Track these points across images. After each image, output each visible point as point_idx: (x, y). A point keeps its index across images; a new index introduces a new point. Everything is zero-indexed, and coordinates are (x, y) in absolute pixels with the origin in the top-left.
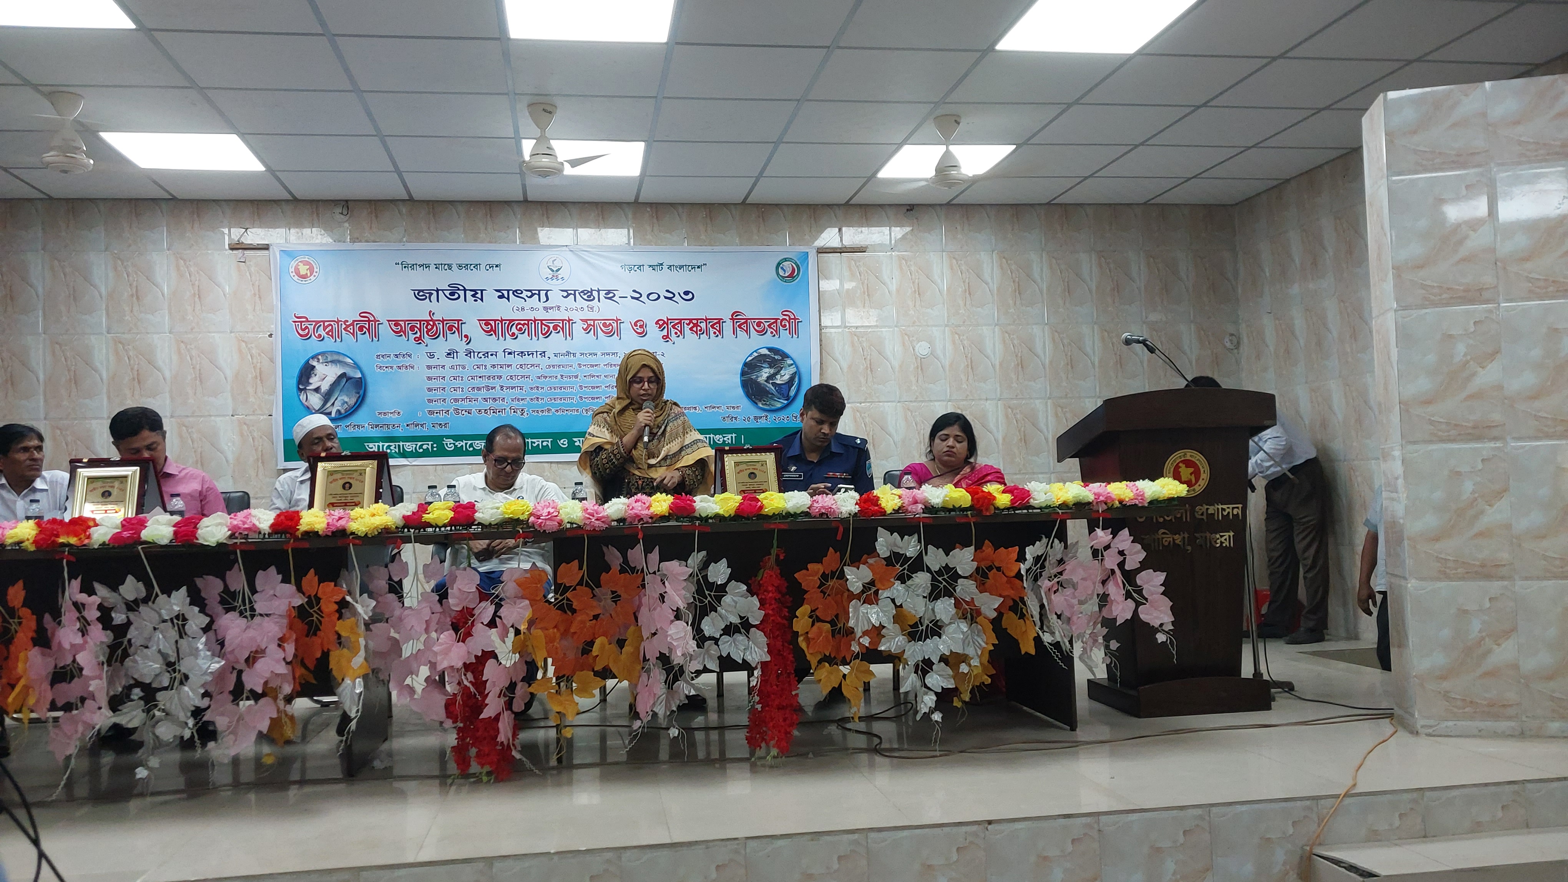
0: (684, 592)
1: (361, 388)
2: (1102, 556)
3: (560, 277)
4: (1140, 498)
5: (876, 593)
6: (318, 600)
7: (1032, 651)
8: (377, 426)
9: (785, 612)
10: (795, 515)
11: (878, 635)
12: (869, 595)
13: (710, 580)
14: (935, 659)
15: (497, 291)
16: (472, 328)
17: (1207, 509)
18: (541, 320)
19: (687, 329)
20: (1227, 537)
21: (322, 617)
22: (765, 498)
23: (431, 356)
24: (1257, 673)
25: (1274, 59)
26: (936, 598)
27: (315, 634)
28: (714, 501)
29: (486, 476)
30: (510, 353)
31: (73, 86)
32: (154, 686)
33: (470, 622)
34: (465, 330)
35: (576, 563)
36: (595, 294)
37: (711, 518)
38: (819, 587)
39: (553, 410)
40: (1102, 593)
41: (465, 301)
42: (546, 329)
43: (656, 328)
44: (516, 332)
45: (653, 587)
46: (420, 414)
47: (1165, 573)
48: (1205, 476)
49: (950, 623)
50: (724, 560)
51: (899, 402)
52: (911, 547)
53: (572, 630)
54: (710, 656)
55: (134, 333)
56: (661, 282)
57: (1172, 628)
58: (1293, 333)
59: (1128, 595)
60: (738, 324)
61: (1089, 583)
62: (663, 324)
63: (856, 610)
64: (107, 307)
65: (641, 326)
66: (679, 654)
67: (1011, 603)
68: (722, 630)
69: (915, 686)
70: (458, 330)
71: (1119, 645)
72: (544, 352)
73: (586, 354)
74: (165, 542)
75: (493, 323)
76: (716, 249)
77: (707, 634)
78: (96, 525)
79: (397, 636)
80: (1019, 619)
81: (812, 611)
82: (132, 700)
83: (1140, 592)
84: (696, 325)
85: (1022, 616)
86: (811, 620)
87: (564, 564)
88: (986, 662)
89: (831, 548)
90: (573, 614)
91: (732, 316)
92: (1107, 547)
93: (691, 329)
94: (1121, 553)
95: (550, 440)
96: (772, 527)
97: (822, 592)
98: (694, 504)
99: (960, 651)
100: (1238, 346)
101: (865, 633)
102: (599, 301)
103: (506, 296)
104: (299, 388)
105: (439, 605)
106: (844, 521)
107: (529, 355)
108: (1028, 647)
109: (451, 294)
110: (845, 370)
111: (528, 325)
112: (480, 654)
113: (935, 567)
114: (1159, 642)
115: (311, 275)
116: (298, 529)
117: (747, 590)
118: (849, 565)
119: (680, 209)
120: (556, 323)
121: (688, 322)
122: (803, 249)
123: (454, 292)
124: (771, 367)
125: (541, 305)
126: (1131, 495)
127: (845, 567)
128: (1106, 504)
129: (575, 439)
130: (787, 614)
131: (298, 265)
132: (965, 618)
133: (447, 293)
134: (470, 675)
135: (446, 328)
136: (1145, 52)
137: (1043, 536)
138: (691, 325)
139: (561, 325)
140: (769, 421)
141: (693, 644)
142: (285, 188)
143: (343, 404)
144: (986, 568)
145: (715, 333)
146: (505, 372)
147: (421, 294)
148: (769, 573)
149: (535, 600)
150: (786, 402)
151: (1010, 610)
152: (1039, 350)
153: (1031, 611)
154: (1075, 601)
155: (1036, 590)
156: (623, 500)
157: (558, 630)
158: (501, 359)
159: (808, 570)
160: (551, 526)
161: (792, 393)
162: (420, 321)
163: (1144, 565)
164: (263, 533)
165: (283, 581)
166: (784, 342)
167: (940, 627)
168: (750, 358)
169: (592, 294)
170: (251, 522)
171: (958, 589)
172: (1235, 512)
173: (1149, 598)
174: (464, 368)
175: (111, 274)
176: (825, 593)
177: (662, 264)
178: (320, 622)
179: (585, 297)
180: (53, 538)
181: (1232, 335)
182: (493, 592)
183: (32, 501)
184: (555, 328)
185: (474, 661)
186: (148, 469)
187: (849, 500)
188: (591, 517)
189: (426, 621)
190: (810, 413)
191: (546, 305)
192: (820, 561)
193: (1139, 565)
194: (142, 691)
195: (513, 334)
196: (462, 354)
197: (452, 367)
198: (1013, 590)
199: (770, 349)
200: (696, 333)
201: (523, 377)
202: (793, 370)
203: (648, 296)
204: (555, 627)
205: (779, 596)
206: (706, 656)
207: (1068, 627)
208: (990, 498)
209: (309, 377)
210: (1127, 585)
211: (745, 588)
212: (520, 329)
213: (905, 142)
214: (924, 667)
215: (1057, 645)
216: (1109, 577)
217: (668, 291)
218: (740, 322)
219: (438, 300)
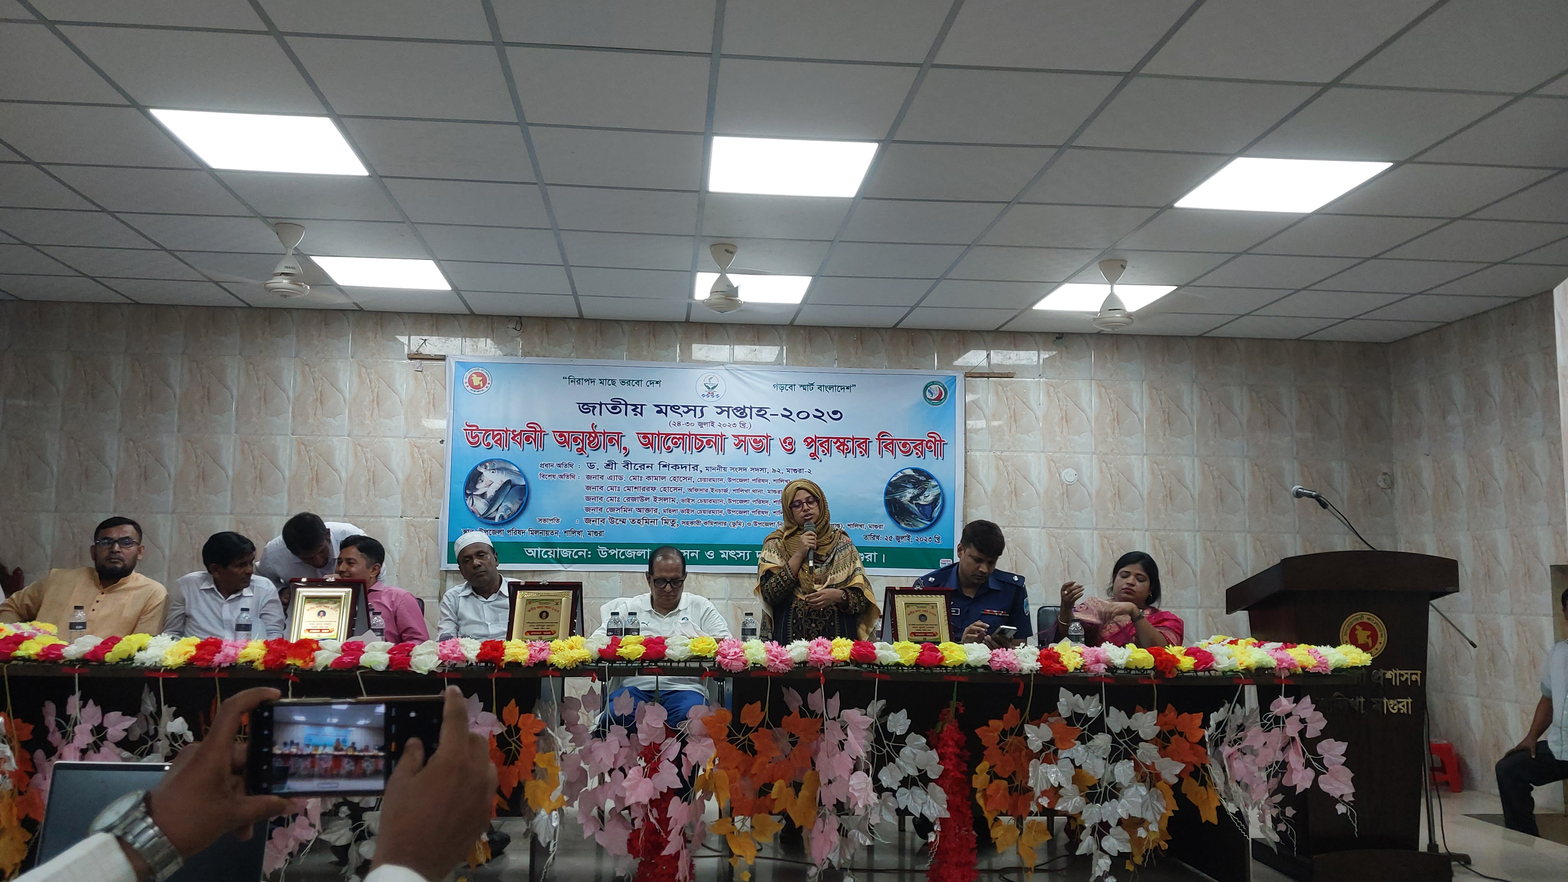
0: (864, 742)
1: (524, 496)
2: (1284, 723)
3: (715, 394)
4: (1323, 666)
5: (1056, 752)
6: (518, 730)
7: (1214, 820)
8: (536, 532)
9: (964, 767)
10: (976, 668)
11: (1055, 794)
12: (1049, 752)
13: (890, 730)
14: (1113, 822)
15: (656, 406)
16: (631, 441)
17: (1385, 674)
18: (696, 435)
19: (834, 447)
20: (1405, 703)
21: (521, 747)
22: (945, 649)
23: (592, 466)
24: (1433, 845)
25: (1453, 220)
26: (1116, 760)
27: (513, 763)
28: (893, 648)
29: (652, 597)
30: (665, 466)
31: (297, 219)
32: (361, 805)
33: (656, 757)
34: (625, 442)
35: (759, 704)
36: (748, 411)
37: (891, 666)
38: (998, 744)
39: (702, 522)
40: (1281, 760)
41: (626, 415)
42: (700, 443)
43: (804, 446)
44: (672, 446)
45: (832, 734)
46: (577, 522)
47: (1346, 744)
48: (1382, 640)
49: (1129, 787)
50: (904, 710)
51: (1044, 528)
52: (1091, 707)
53: (753, 772)
54: (887, 807)
55: (316, 435)
56: (810, 401)
57: (1352, 799)
58: (1454, 478)
59: (1308, 764)
60: (884, 444)
61: (1269, 751)
62: (811, 442)
63: (1036, 769)
64: (293, 409)
65: (790, 444)
66: (860, 805)
67: (1193, 769)
68: (900, 782)
69: (1092, 849)
70: (618, 442)
71: (1295, 812)
72: (697, 466)
73: (736, 469)
74: (382, 668)
75: (650, 436)
76: (867, 370)
77: (885, 785)
78: (319, 649)
79: (586, 767)
80: (1200, 785)
81: (991, 767)
82: (342, 819)
83: (1320, 761)
84: (843, 444)
85: (1203, 783)
86: (989, 776)
87: (747, 704)
88: (1165, 829)
89: (1011, 705)
90: (753, 756)
91: (879, 436)
92: (1289, 715)
93: (838, 448)
94: (1302, 721)
95: (697, 551)
96: (953, 678)
97: (1001, 748)
98: (875, 651)
99: (1138, 815)
100: (1391, 485)
101: (1044, 793)
102: (751, 418)
103: (664, 411)
104: (466, 493)
105: (627, 739)
106: (1025, 678)
107: (682, 468)
108: (1210, 816)
109: (612, 408)
110: (989, 494)
111: (683, 439)
112: (665, 791)
113: (1116, 729)
114: (1339, 813)
115: (484, 386)
116: (503, 660)
117: (927, 743)
118: (1028, 723)
119: (832, 333)
120: (709, 438)
121: (835, 440)
122: (950, 373)
123: (616, 406)
124: (915, 488)
125: (697, 420)
126: (1315, 662)
127: (1025, 725)
128: (1288, 669)
129: (721, 551)
130: (966, 769)
131: (471, 376)
132: (1144, 781)
133: (610, 407)
134: (655, 811)
135: (607, 440)
136: (1324, 211)
137: (1226, 702)
138: (839, 444)
139: (714, 440)
140: (912, 541)
141: (874, 796)
142: (464, 301)
143: (506, 510)
144: (1168, 732)
145: (861, 452)
146: (659, 484)
147: (586, 407)
148: (948, 726)
149: (719, 740)
150: (928, 523)
151: (1191, 775)
152: (1188, 481)
153: (1214, 778)
154: (1255, 769)
155: (1218, 756)
156: (804, 642)
157: (739, 770)
158: (656, 471)
159: (988, 726)
160: (737, 666)
161: (935, 514)
162: (583, 433)
163: (1325, 734)
164: (469, 663)
165: (484, 709)
166: (929, 463)
167: (1118, 790)
168: (894, 478)
169: (744, 411)
170: (459, 651)
171: (1139, 752)
172: (1414, 677)
173: (1330, 768)
174: (621, 478)
175: (299, 379)
176: (1003, 750)
177: (812, 384)
178: (519, 752)
179: (738, 414)
180: (281, 659)
181: (1385, 474)
182: (679, 728)
183: (243, 610)
184: (708, 442)
185: (659, 798)
186: (359, 591)
187: (1031, 655)
188: (775, 659)
189: (615, 755)
190: (968, 550)
191: (701, 420)
192: (1000, 718)
193: (1319, 734)
194: (349, 809)
195: (669, 447)
196: (620, 466)
197: (610, 478)
198: (1195, 755)
199: (915, 470)
200: (843, 451)
201: (675, 489)
202: (936, 491)
203: (798, 414)
204: (737, 767)
205: (958, 751)
206: (883, 807)
207: (1247, 795)
208: (1174, 660)
209: (476, 483)
210: (1307, 753)
211: (924, 740)
212: (676, 443)
213: (1067, 280)
214: (1102, 829)
215: (1239, 814)
216: (1289, 743)
217: (817, 410)
218: (886, 442)
219: (601, 414)
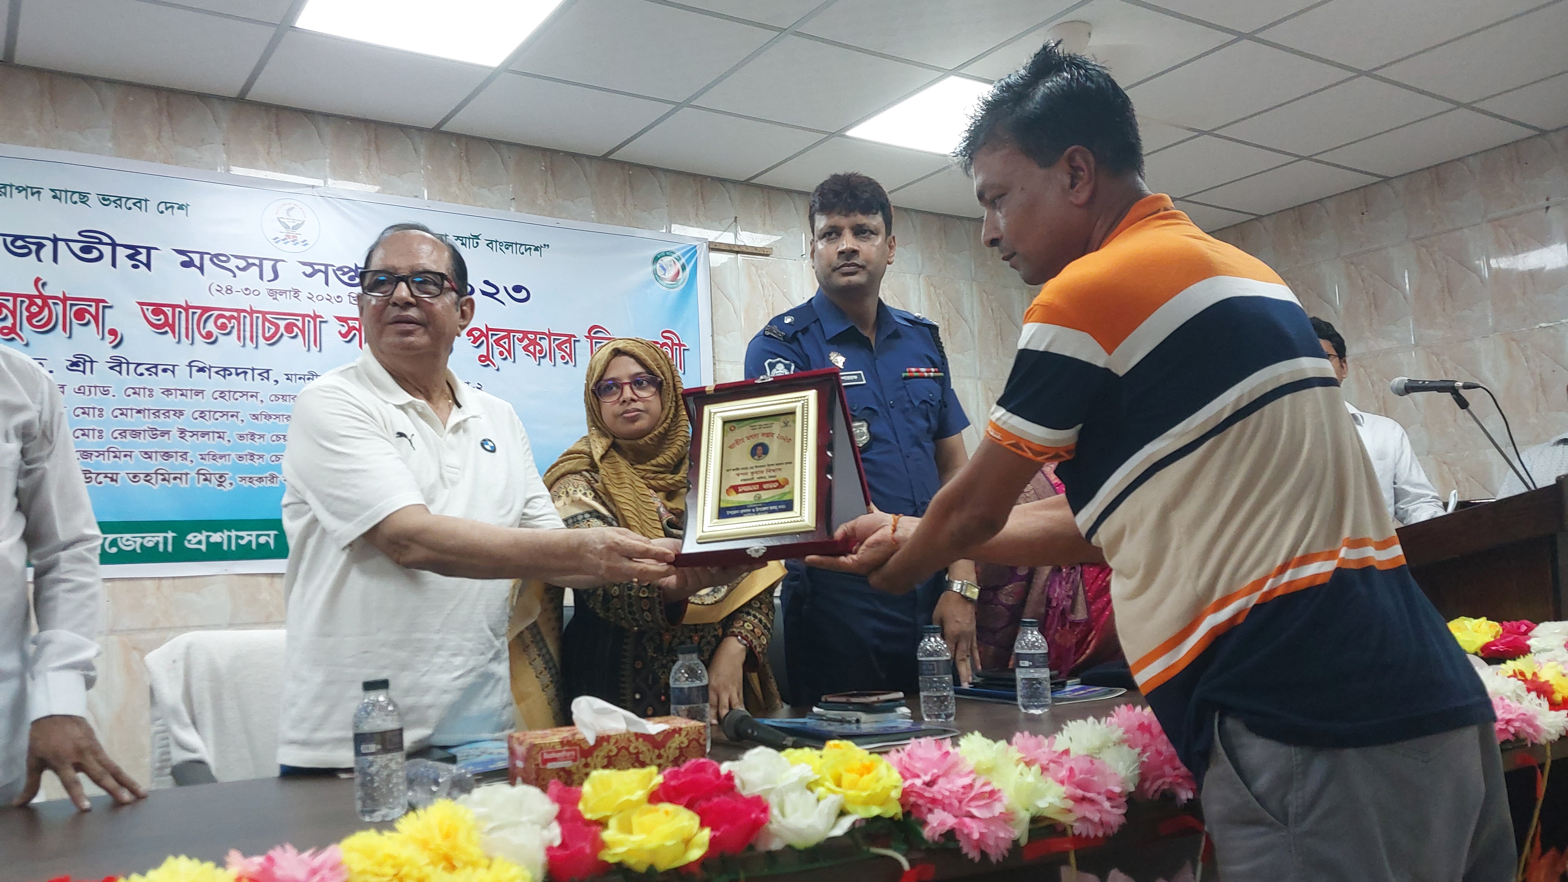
3: (300, 239)
15: (179, 252)
16: (126, 318)
18: (264, 313)
19: (519, 347)
34: (112, 319)
41: (114, 264)
42: (273, 329)
43: (467, 342)
44: (215, 331)
70: (96, 318)
72: (268, 371)
75: (169, 311)
76: (564, 222)
84: (533, 343)
93: (525, 348)
103: (198, 264)
109: (82, 250)
111: (238, 319)
119: (506, 152)
120: (290, 320)
121: (520, 336)
123: (89, 247)
125: (264, 286)
133: (76, 247)
135: (71, 314)
138: (526, 342)
139: (300, 324)
145: (563, 358)
146: (189, 405)
147: (18, 243)
158: (182, 378)
162: (13, 296)
174: (106, 392)
177: (477, 237)
179: (345, 278)
184: (289, 328)
195: (209, 335)
196: (101, 367)
197: (80, 390)
200: (534, 355)
201: (224, 414)
212: (223, 327)
217: (486, 282)
219: (55, 260)
